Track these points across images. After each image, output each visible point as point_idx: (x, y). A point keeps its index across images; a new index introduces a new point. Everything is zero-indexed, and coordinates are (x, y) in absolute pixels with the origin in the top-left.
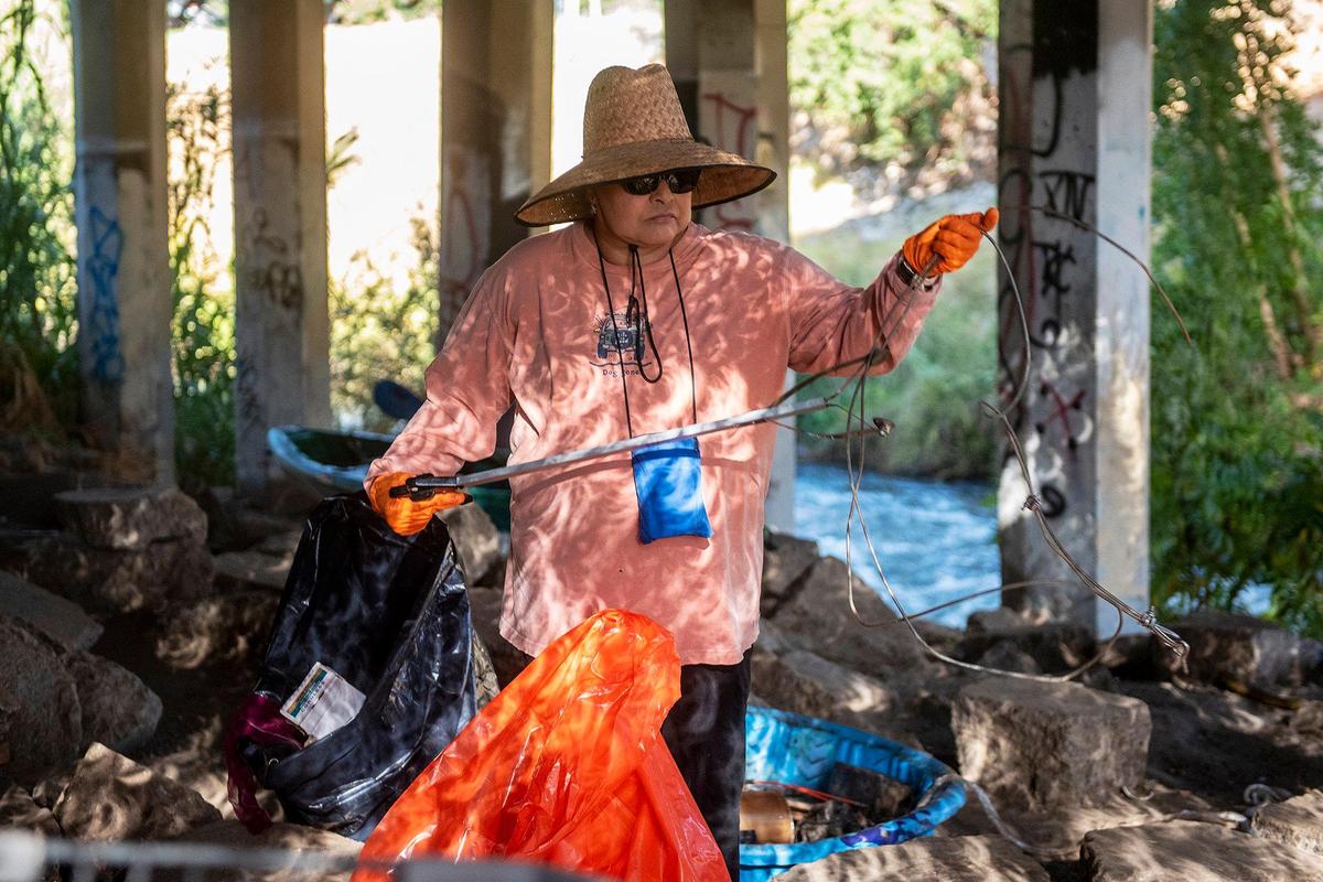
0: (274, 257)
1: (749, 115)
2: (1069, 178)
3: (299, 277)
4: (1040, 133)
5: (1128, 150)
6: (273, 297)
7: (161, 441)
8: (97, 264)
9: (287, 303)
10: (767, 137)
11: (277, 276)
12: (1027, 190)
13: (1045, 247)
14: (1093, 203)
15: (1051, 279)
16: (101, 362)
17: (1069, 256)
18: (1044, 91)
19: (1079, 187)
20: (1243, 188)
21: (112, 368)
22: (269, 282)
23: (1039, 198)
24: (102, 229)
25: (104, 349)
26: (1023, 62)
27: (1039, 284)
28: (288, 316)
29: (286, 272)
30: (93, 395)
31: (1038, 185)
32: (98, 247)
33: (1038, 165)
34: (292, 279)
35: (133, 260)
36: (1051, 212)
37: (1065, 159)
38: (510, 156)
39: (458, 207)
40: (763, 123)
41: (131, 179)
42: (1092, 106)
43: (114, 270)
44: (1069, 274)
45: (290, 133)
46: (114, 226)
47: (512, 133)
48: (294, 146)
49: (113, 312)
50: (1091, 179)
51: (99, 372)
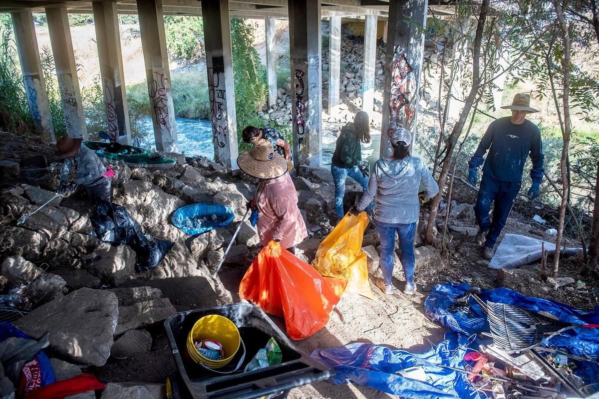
0: (70, 97)
1: (163, 75)
2: (221, 91)
3: (75, 100)
4: (216, 83)
5: (230, 85)
6: (71, 105)
7: (51, 131)
8: (32, 98)
9: (74, 106)
10: (166, 79)
11: (71, 100)
12: (214, 93)
13: (218, 103)
14: (225, 95)
15: (219, 108)
16: (36, 117)
17: (222, 104)
18: (216, 76)
19: (223, 92)
20: (248, 67)
21: (39, 118)
22: (69, 101)
23: (216, 95)
24: (32, 91)
25: (36, 114)
26: (212, 70)
27: (217, 109)
28: (74, 108)
29: (73, 100)
30: (36, 123)
31: (216, 92)
32: (31, 94)
33: (215, 89)
34: (74, 101)
35: (39, 97)
36: (218, 97)
37: (220, 88)
38: (116, 79)
39: (107, 89)
40: (165, 77)
41: (36, 80)
42: (224, 79)
43: (36, 99)
44: (222, 107)
45: (69, 72)
46: (34, 90)
47: (116, 75)
48: (70, 75)
49: (37, 107)
50: (225, 91)
51: (36, 119)
